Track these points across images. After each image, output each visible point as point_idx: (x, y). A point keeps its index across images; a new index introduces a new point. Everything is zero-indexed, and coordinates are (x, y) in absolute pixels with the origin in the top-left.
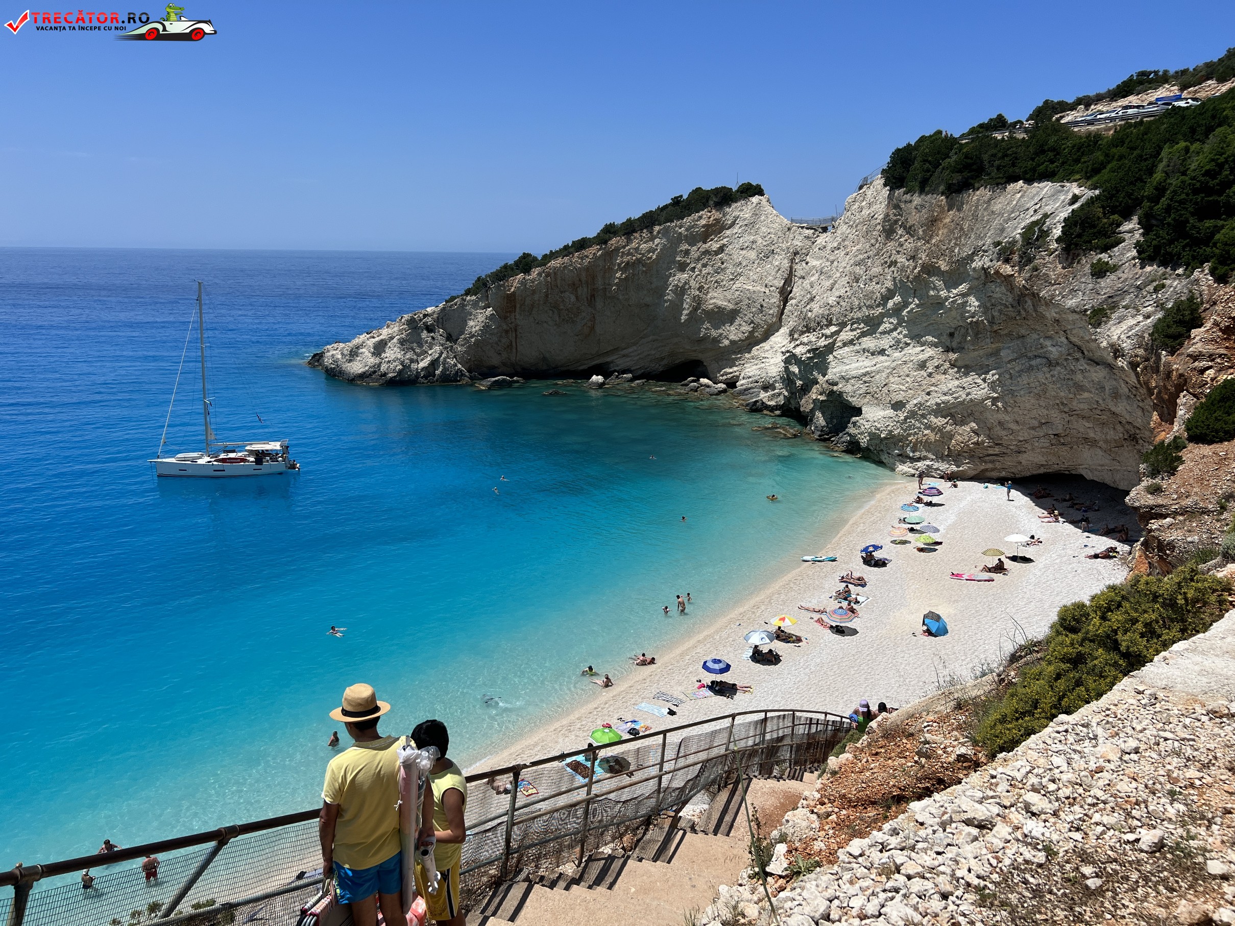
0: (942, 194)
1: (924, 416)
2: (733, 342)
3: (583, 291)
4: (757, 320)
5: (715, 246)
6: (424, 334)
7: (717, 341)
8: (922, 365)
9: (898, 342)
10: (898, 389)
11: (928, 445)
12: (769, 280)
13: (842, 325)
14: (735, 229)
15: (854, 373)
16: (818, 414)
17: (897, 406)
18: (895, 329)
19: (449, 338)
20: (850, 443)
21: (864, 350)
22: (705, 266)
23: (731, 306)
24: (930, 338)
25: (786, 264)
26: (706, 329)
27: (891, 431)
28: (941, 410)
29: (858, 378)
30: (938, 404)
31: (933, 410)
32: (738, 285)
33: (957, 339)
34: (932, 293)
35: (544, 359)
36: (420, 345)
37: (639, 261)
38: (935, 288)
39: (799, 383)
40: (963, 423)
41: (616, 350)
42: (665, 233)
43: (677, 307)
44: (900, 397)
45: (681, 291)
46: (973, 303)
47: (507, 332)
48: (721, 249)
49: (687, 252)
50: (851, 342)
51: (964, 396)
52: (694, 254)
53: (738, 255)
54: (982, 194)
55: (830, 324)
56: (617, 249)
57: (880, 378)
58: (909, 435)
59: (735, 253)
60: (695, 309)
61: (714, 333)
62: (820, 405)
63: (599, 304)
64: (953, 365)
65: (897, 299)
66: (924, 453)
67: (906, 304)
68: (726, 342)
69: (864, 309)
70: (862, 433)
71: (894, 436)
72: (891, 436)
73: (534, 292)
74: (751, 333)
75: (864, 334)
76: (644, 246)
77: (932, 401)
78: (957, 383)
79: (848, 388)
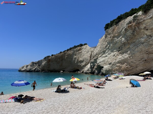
0: (115, 25)
1: (115, 64)
2: (83, 65)
3: (61, 59)
4: (87, 61)
5: (80, 52)
6: (35, 65)
7: (81, 65)
8: (114, 55)
9: (109, 53)
10: (110, 61)
11: (117, 70)
12: (88, 55)
13: (99, 54)
14: (83, 49)
15: (101, 61)
16: (96, 71)
17: (110, 64)
18: (108, 51)
19: (39, 65)
20: (102, 74)
21: (103, 57)
22: (79, 55)
23: (83, 60)
24: (115, 50)
25: (91, 53)
26: (79, 64)
27: (109, 69)
28: (119, 62)
29: (102, 61)
30: (118, 61)
31: (117, 63)
32: (84, 57)
33: (120, 48)
34: (115, 41)
35: (54, 69)
36: (34, 66)
37: (69, 54)
38: (115, 40)
39: (93, 66)
40: (123, 64)
41: (66, 68)
42: (73, 50)
43: (75, 61)
44: (110, 62)
45: (75, 58)
46: (123, 39)
47: (48, 65)
48: (81, 52)
49: (76, 53)
50: (101, 56)
51: (123, 58)
52: (77, 53)
53: (83, 53)
54: (122, 21)
55: (97, 55)
56: (66, 53)
57: (106, 61)
58: (113, 69)
59: (83, 52)
60: (77, 61)
61: (80, 64)
62: (96, 69)
63: (63, 61)
64: (120, 53)
65: (108, 46)
66: (116, 72)
67: (110, 46)
68: (82, 66)
69: (103, 50)
70: (104, 71)
71: (110, 70)
72: (109, 70)
73: (53, 59)
74: (86, 63)
75: (103, 54)
76: (70, 52)
77: (117, 61)
78: (121, 56)
79: (101, 63)
